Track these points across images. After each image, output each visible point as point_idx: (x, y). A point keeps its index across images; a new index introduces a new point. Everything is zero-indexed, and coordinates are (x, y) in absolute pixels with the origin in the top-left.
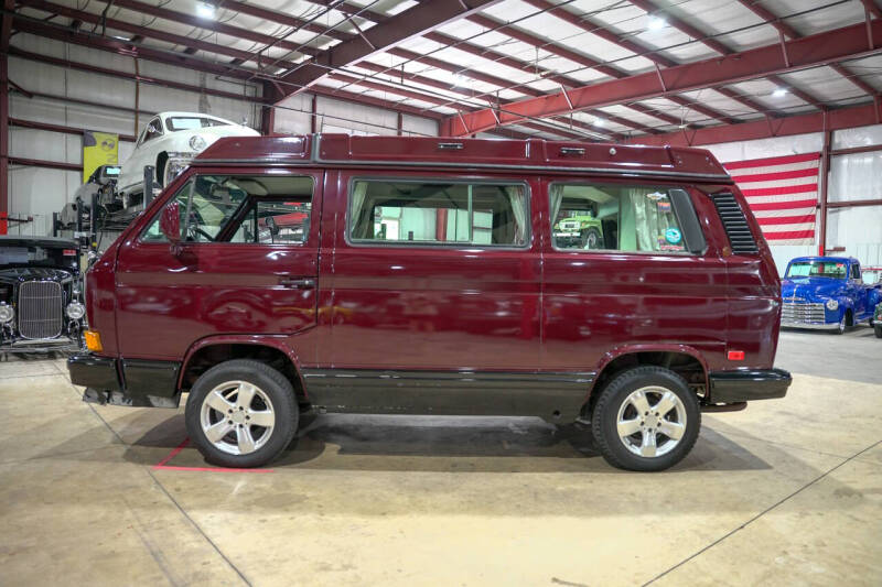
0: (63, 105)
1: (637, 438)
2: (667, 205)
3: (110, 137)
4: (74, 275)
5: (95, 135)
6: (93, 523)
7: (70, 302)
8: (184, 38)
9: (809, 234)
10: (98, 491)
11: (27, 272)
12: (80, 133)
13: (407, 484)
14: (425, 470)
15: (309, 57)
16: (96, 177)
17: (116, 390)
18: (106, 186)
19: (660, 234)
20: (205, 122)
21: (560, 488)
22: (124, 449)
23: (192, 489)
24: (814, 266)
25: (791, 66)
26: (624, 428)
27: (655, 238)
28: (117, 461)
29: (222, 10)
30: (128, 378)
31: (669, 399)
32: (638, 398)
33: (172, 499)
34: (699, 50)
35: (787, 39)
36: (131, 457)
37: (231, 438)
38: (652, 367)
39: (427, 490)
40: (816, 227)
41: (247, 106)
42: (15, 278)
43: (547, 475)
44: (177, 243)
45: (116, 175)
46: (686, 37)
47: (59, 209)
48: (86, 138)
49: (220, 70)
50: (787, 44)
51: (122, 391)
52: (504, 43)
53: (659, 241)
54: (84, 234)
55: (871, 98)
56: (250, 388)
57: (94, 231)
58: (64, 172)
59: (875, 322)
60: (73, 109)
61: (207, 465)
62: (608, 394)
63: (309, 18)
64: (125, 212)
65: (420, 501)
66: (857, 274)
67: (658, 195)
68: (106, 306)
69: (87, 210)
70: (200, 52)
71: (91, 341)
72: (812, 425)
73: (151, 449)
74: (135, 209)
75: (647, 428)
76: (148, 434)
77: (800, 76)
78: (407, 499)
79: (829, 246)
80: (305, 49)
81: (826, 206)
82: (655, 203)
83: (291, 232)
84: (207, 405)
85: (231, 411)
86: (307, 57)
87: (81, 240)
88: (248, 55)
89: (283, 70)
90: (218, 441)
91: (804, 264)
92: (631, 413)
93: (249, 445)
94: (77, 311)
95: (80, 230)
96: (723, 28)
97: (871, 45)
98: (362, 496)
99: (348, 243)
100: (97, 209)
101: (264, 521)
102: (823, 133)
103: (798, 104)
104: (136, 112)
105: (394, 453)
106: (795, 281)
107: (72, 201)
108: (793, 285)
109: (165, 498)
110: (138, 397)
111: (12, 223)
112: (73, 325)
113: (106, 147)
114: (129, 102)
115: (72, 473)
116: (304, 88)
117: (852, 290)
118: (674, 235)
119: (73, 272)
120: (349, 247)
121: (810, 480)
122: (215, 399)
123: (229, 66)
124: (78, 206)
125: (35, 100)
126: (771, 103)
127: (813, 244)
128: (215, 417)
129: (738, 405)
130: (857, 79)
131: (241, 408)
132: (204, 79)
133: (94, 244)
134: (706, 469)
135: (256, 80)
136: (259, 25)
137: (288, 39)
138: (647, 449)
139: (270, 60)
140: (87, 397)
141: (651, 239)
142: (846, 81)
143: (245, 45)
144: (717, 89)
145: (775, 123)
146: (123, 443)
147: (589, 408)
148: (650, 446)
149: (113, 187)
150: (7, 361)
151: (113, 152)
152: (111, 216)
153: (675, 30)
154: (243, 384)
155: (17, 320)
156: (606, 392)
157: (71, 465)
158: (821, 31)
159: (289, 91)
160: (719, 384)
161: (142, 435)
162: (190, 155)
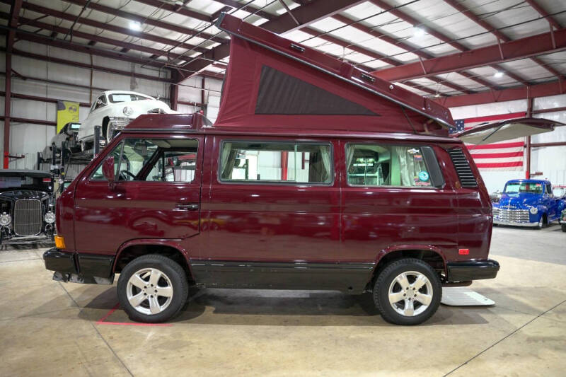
0: (45, 84)
1: (401, 304)
2: (420, 157)
3: (74, 104)
4: (50, 195)
5: (64, 103)
6: (56, 360)
7: (47, 212)
8: (122, 42)
9: (520, 164)
10: (61, 339)
11: (20, 193)
12: (55, 102)
13: (255, 334)
14: (267, 325)
15: (200, 53)
16: (65, 129)
17: (74, 273)
18: (71, 136)
19: (415, 175)
20: (134, 97)
21: (352, 337)
22: (77, 311)
23: (120, 337)
24: (522, 185)
25: (505, 59)
26: (393, 297)
27: (413, 177)
28: (73, 319)
29: (145, 25)
30: (81, 265)
31: (422, 279)
32: (402, 279)
33: (107, 344)
34: (446, 49)
35: (502, 42)
36: (83, 316)
37: (145, 304)
38: (411, 259)
39: (268, 338)
40: (524, 159)
41: (161, 84)
42: (12, 197)
43: (344, 327)
44: (113, 181)
45: (77, 129)
46: (438, 41)
47: (41, 150)
48: (59, 105)
49: (144, 62)
50: (502, 45)
51: (77, 274)
52: (323, 45)
53: (415, 179)
54: (57, 167)
55: (556, 78)
56: (157, 273)
57: (63, 165)
58: (44, 126)
59: (562, 222)
60: (51, 86)
61: (130, 321)
62: (383, 276)
63: (200, 30)
64: (83, 154)
65: (263, 345)
66: (550, 191)
67: (414, 151)
68: (68, 217)
69: (59, 151)
70: (131, 51)
71: (59, 242)
72: (516, 293)
73: (95, 310)
74: (88, 152)
75: (408, 297)
76: (94, 300)
77: (510, 64)
78: (255, 344)
79: (532, 172)
80: (198, 48)
81: (530, 146)
82: (412, 155)
83: (188, 164)
84: (131, 284)
85: (145, 287)
86: (199, 54)
87: (54, 171)
88: (162, 52)
89: (183, 62)
90: (137, 306)
91: (516, 184)
92: (397, 288)
93: (156, 308)
94: (50, 218)
95: (54, 164)
96: (461, 35)
97: (554, 46)
98: (227, 342)
99: (219, 181)
100: (65, 151)
101: (165, 359)
102: (528, 100)
103: (510, 81)
104: (91, 88)
105: (248, 313)
106: (510, 195)
107: (50, 144)
108: (509, 198)
109: (102, 343)
110: (88, 278)
111: (12, 159)
112: (49, 227)
113: (72, 111)
114: (86, 82)
115: (45, 327)
116: (196, 73)
117: (546, 201)
118: (424, 176)
119: (49, 192)
120: (220, 184)
121: (512, 331)
122: (136, 279)
123: (150, 59)
124: (53, 148)
125: (28, 82)
126: (494, 81)
127: (522, 170)
128: (136, 291)
129: (466, 282)
130: (548, 66)
131: (152, 285)
132: (134, 67)
133: (63, 174)
134: (446, 323)
135: (166, 68)
136: (169, 34)
137: (187, 42)
138: (408, 311)
139: (176, 56)
140: (55, 277)
141: (410, 178)
142: (540, 67)
143: (160, 46)
144: (459, 72)
145: (497, 93)
146: (78, 306)
147: (371, 284)
148: (409, 309)
149: (75, 137)
150: (6, 250)
151: (76, 113)
152: (73, 156)
153: (431, 36)
154: (153, 270)
155: (13, 224)
156: (381, 275)
157: (44, 321)
158: (524, 37)
159: (187, 75)
160: (453, 270)
161: (90, 301)
162: (123, 119)
